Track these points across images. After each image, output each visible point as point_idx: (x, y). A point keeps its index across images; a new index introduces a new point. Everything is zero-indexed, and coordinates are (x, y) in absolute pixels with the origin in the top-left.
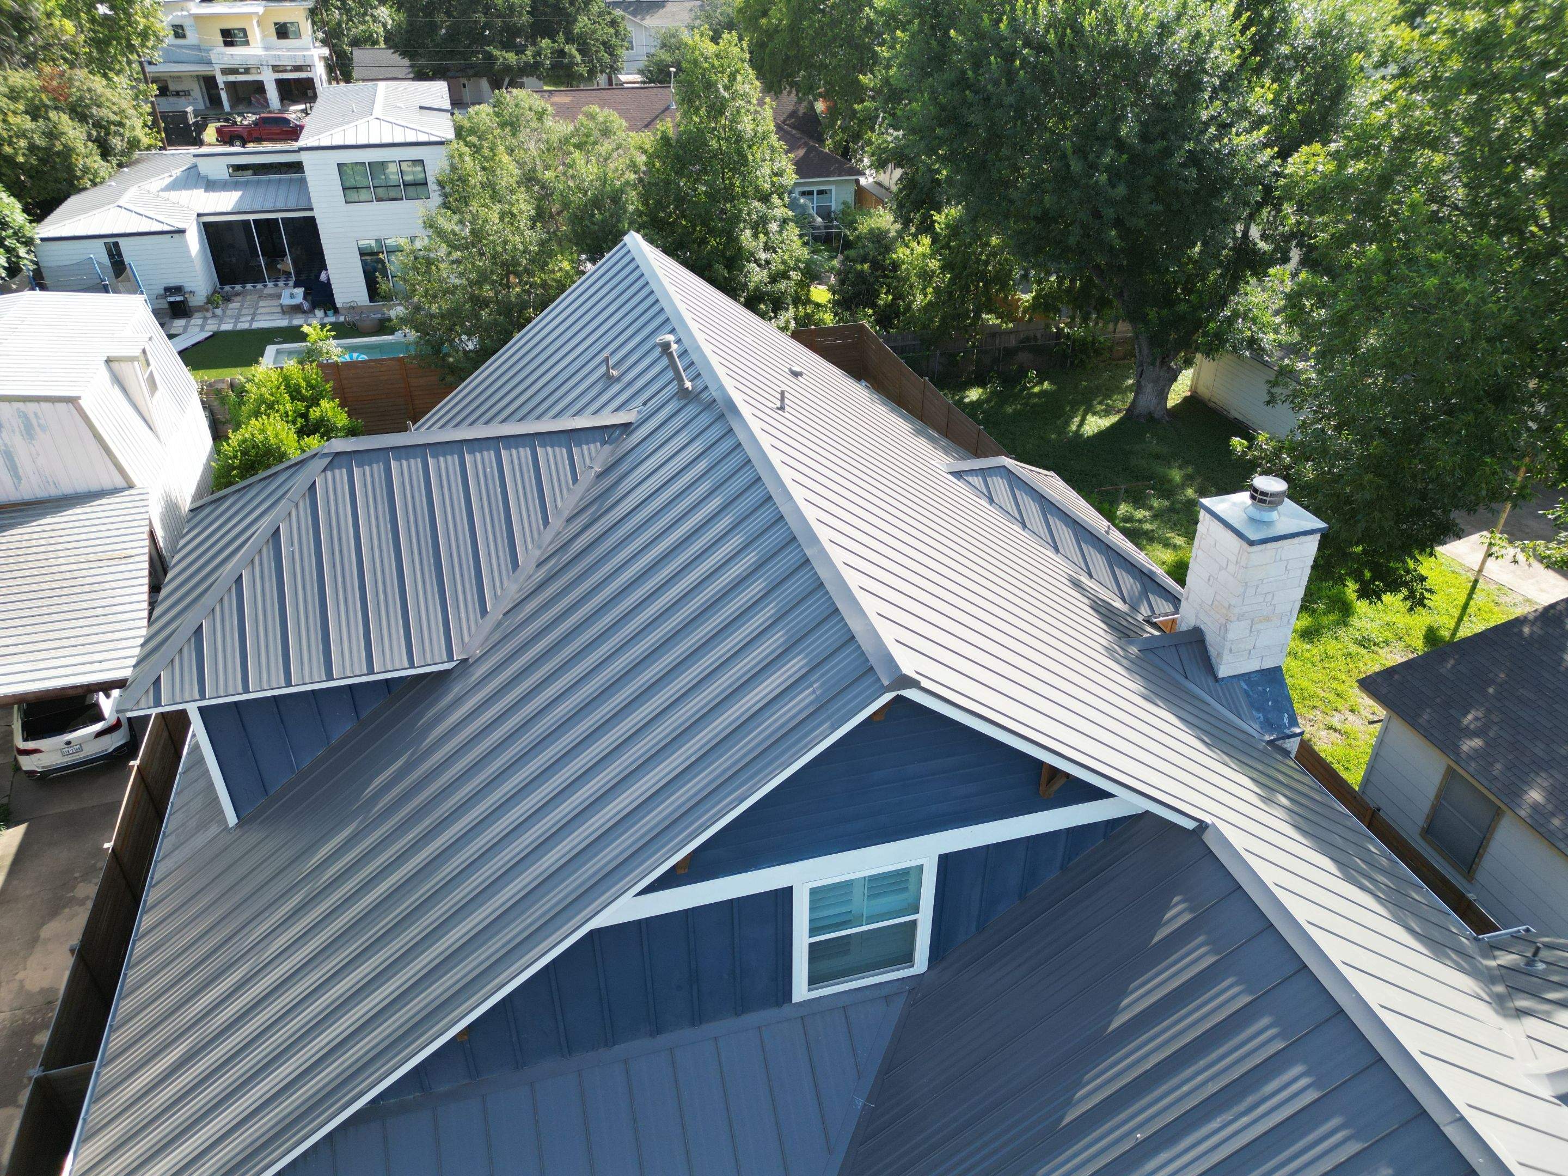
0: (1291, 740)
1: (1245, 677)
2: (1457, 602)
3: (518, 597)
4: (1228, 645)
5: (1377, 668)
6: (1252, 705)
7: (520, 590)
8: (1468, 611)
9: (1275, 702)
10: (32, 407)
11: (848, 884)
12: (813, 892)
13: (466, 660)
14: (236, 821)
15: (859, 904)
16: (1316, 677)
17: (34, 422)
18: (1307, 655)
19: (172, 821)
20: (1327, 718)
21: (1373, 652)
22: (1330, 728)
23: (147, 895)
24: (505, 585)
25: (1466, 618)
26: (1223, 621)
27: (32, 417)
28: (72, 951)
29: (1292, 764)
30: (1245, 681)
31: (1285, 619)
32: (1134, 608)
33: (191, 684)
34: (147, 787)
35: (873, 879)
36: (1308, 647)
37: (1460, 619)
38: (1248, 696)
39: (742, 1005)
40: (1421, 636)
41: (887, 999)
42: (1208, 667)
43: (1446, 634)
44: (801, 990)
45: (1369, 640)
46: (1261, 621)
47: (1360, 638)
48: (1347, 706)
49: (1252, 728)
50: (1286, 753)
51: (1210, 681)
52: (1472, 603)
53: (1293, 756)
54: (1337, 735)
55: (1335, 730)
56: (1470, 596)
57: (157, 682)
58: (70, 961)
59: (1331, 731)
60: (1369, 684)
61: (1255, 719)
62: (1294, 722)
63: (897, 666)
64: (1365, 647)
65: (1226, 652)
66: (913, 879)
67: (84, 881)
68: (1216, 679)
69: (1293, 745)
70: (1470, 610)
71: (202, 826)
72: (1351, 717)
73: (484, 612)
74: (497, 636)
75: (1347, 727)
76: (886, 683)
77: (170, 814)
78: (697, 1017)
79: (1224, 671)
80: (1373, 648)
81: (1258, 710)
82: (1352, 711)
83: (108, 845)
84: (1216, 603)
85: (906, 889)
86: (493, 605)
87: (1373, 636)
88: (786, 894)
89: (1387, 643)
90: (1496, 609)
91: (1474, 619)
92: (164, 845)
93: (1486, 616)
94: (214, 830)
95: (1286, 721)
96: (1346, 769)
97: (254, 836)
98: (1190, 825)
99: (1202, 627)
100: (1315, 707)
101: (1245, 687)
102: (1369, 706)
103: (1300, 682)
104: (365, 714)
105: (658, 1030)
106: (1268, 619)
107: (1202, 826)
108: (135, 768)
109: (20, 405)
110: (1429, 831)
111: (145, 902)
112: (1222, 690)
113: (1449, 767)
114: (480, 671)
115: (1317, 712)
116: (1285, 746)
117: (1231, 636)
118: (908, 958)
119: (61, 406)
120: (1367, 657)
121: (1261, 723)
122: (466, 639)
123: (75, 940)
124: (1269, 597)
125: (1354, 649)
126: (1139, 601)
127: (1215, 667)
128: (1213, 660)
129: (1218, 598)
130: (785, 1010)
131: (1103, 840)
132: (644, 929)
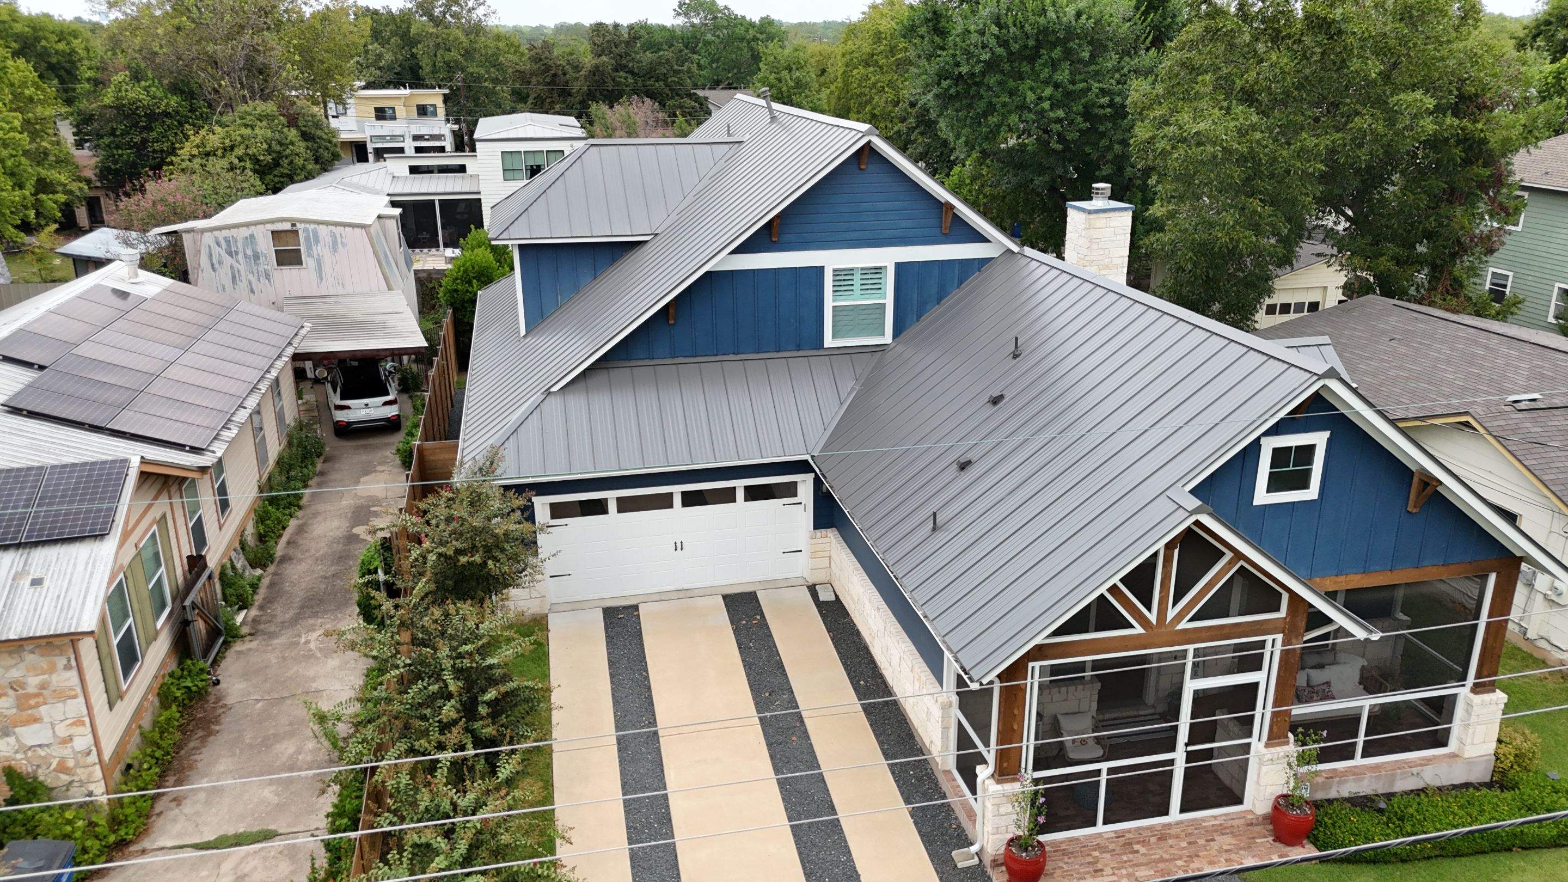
10: (340, 229)
12: (834, 272)
13: (658, 233)
14: (525, 333)
17: (339, 240)
27: (338, 236)
39: (801, 345)
41: (872, 353)
44: (829, 339)
66: (882, 274)
76: (863, 131)
78: (778, 347)
88: (821, 271)
105: (760, 350)
106: (1108, 267)
109: (333, 228)
118: (882, 330)
119: (358, 230)
130: (821, 351)
131: (978, 272)
132: (756, 277)
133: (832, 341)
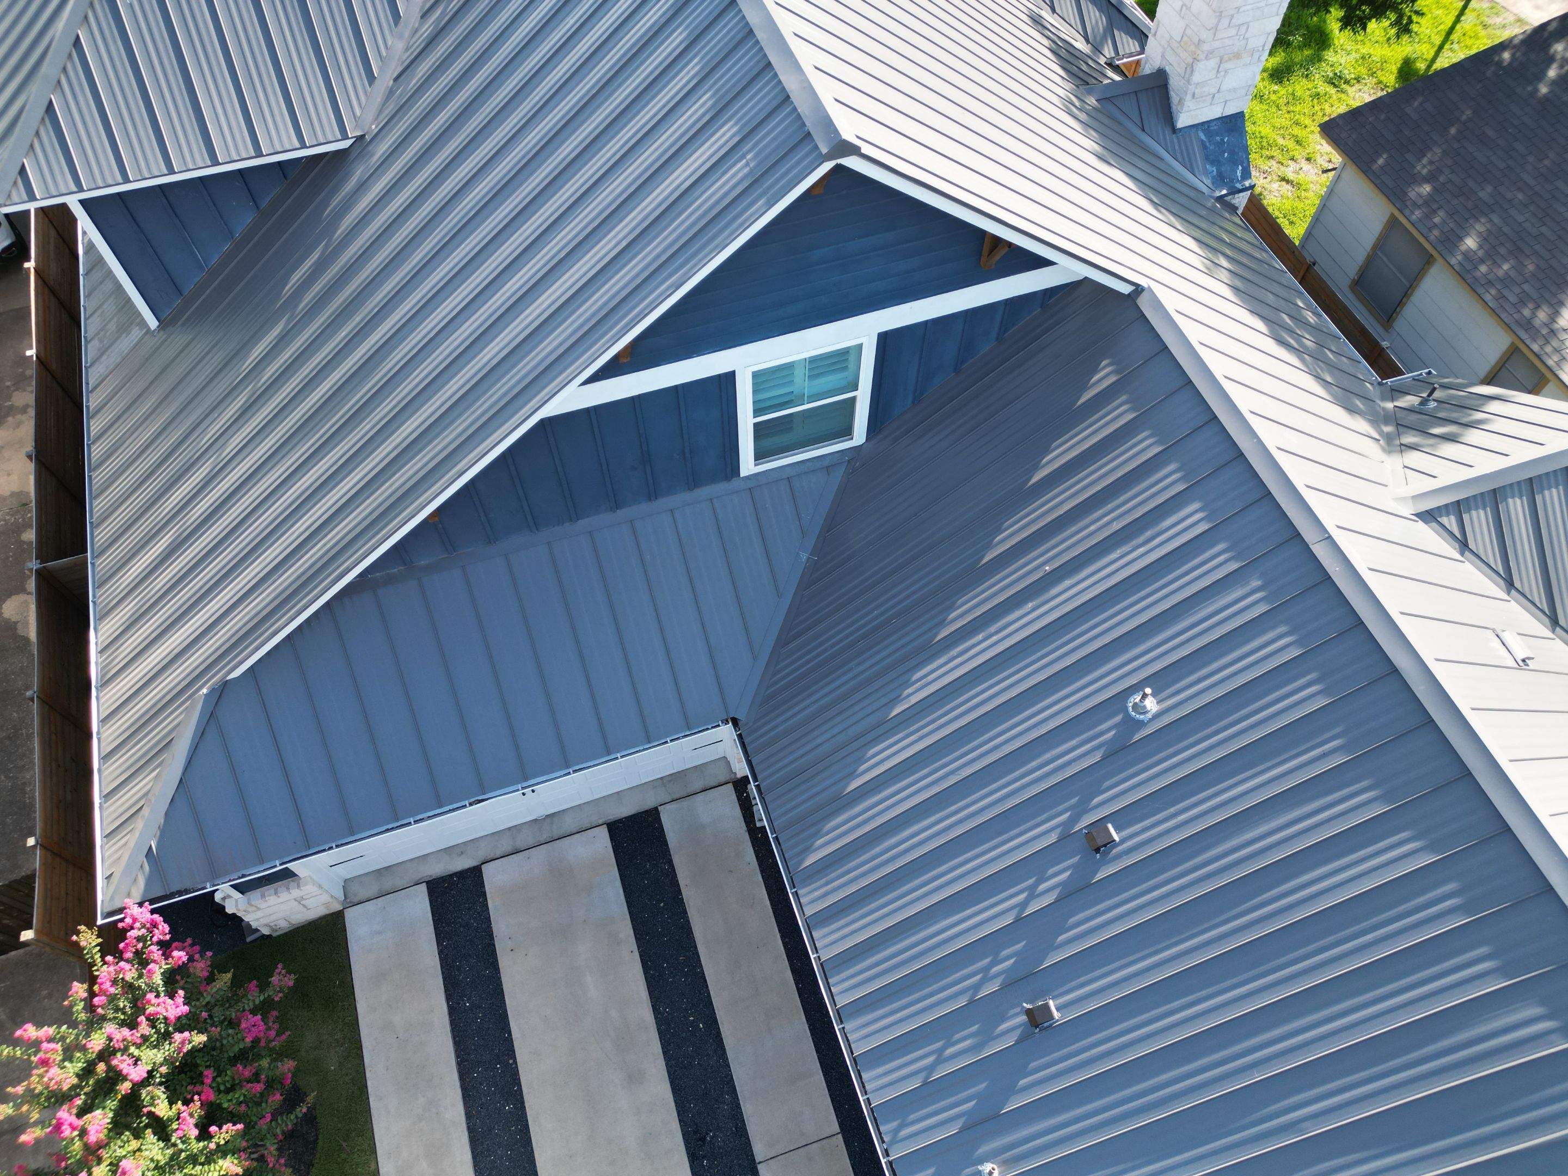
0: (1241, 194)
1: (1204, 126)
2: (1442, 27)
3: (407, 57)
4: (1192, 88)
5: (1342, 109)
6: (1207, 158)
7: (407, 49)
8: (1452, 37)
9: (1232, 153)
11: (789, 367)
12: (755, 375)
13: (362, 137)
14: (157, 323)
15: (800, 382)
16: (1278, 122)
18: (1273, 97)
19: (90, 325)
20: (1283, 168)
21: (1343, 91)
22: (1283, 179)
23: (88, 401)
24: (389, 43)
25: (1447, 46)
26: (1190, 60)
28: (30, 457)
29: (1238, 221)
30: (1203, 131)
31: (1256, 55)
32: (1097, 49)
33: (62, 173)
34: (52, 291)
35: (813, 360)
36: (1276, 88)
37: (1441, 47)
38: (1204, 147)
39: (694, 481)
40: (1395, 69)
41: (829, 469)
42: (1167, 115)
43: (1421, 66)
44: (748, 465)
45: (1340, 77)
46: (1230, 59)
47: (1331, 75)
48: (1304, 154)
49: (1202, 183)
50: (1233, 209)
51: (1168, 131)
52: (1458, 27)
53: (1239, 212)
54: (1289, 187)
55: (1288, 182)
56: (1458, 20)
57: (22, 171)
58: (31, 467)
59: (1284, 183)
60: (1330, 129)
61: (1206, 173)
62: (1247, 174)
63: (836, 131)
64: (1335, 86)
65: (1189, 97)
66: (852, 358)
67: (17, 389)
68: (1174, 130)
69: (1241, 200)
70: (1454, 37)
71: (123, 329)
72: (1306, 166)
73: (371, 78)
74: (391, 108)
75: (1301, 178)
76: (824, 150)
77: (86, 319)
78: (653, 494)
79: (1183, 121)
80: (1343, 86)
81: (1212, 163)
82: (1308, 159)
83: (31, 353)
84: (1185, 38)
85: (845, 368)
86: (381, 69)
87: (1346, 72)
88: (729, 378)
89: (1358, 79)
90: (1483, 33)
91: (1455, 46)
92: (89, 352)
93: (1469, 42)
94: (136, 333)
95: (1239, 174)
96: (1292, 223)
97: (179, 338)
98: (1125, 289)
99: (1167, 68)
100: (1272, 157)
101: (1203, 137)
102: (1327, 154)
103: (1261, 129)
104: (264, 204)
105: (617, 505)
106: (1237, 56)
107: (1138, 290)
108: (32, 271)
110: (1360, 284)
111: (88, 407)
112: (1179, 142)
113: (1392, 215)
114: (382, 149)
115: (1273, 163)
116: (1233, 202)
117: (1196, 78)
118: (847, 432)
120: (1335, 97)
121: (1213, 178)
122: (358, 112)
123: (29, 446)
124: (1243, 29)
125: (1323, 88)
126: (1104, 38)
127: (1174, 116)
128: (1174, 108)
129: (1189, 32)
130: (735, 483)
131: (1039, 310)
132: (593, 417)
133: (756, 465)
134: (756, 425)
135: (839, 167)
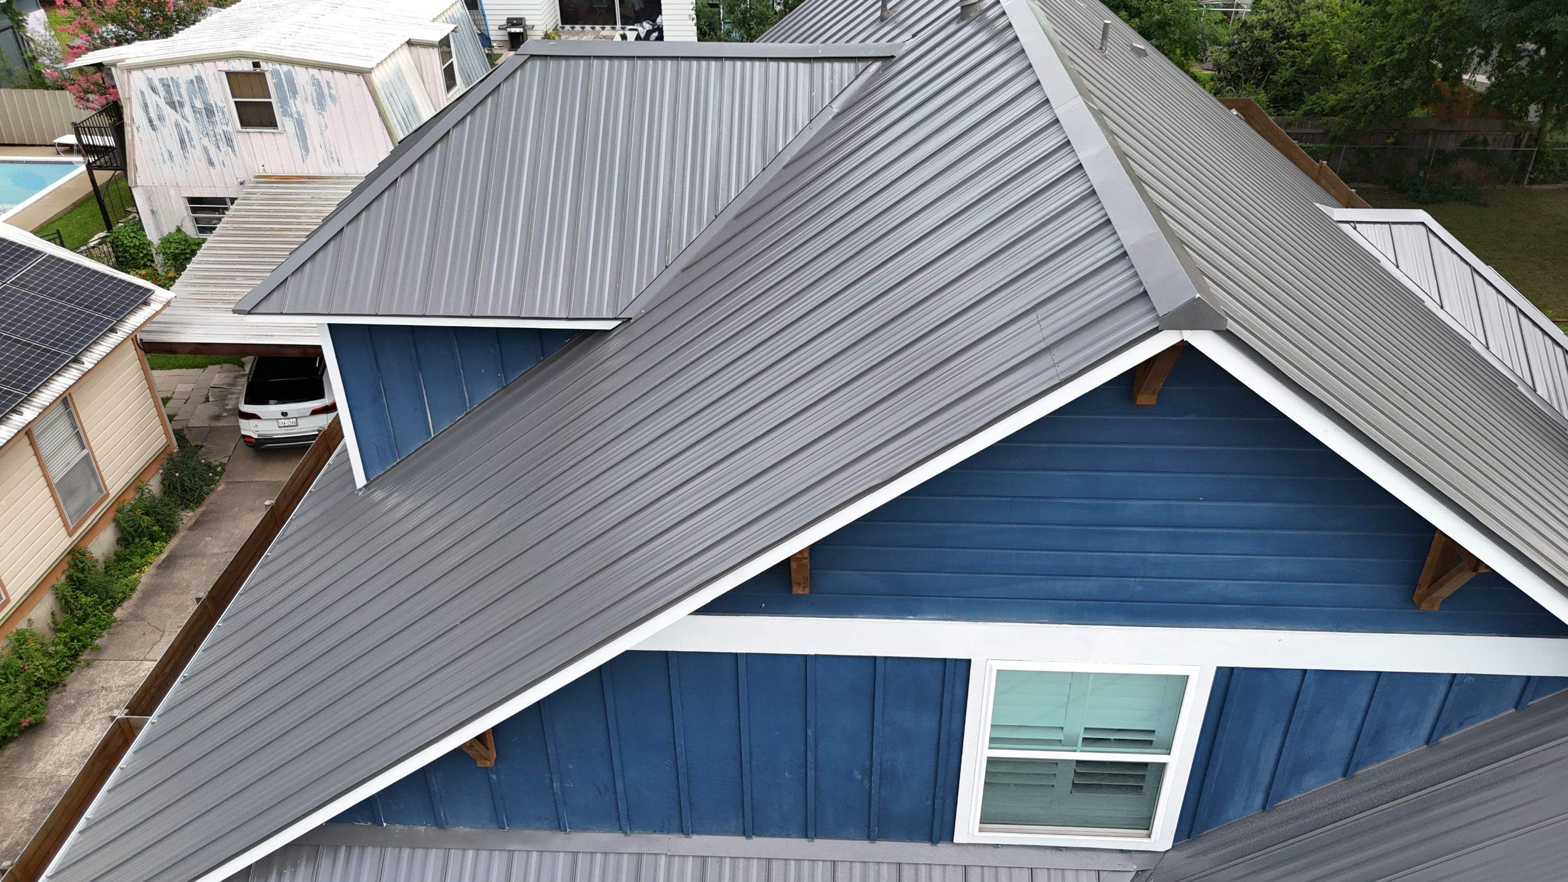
3: (705, 250)
7: (710, 243)
10: (326, 74)
12: (1003, 677)
13: (629, 319)
14: (365, 482)
17: (326, 90)
24: (694, 237)
27: (324, 85)
39: (878, 827)
44: (969, 826)
57: (283, 285)
66: (1169, 695)
71: (341, 487)
74: (668, 293)
76: (1164, 311)
78: (812, 827)
88: (958, 670)
94: (347, 491)
105: (754, 828)
109: (315, 72)
114: (640, 328)
118: (1144, 821)
119: (353, 77)
122: (634, 295)
130: (941, 851)
131: (1514, 710)
132: (742, 671)
133: (981, 830)
134: (991, 761)
135: (1184, 348)
